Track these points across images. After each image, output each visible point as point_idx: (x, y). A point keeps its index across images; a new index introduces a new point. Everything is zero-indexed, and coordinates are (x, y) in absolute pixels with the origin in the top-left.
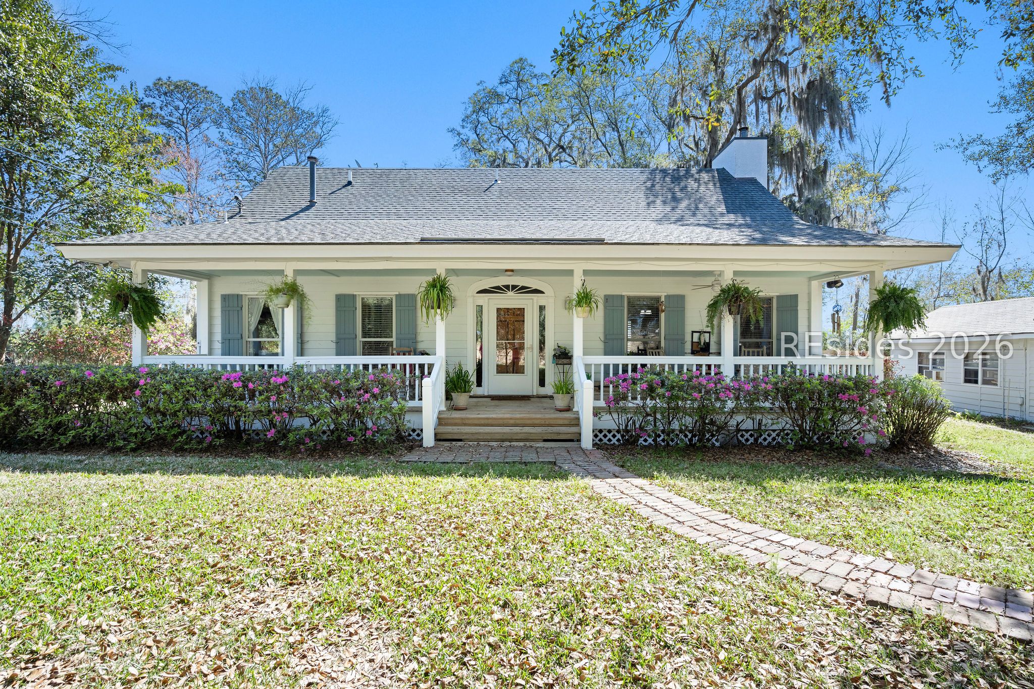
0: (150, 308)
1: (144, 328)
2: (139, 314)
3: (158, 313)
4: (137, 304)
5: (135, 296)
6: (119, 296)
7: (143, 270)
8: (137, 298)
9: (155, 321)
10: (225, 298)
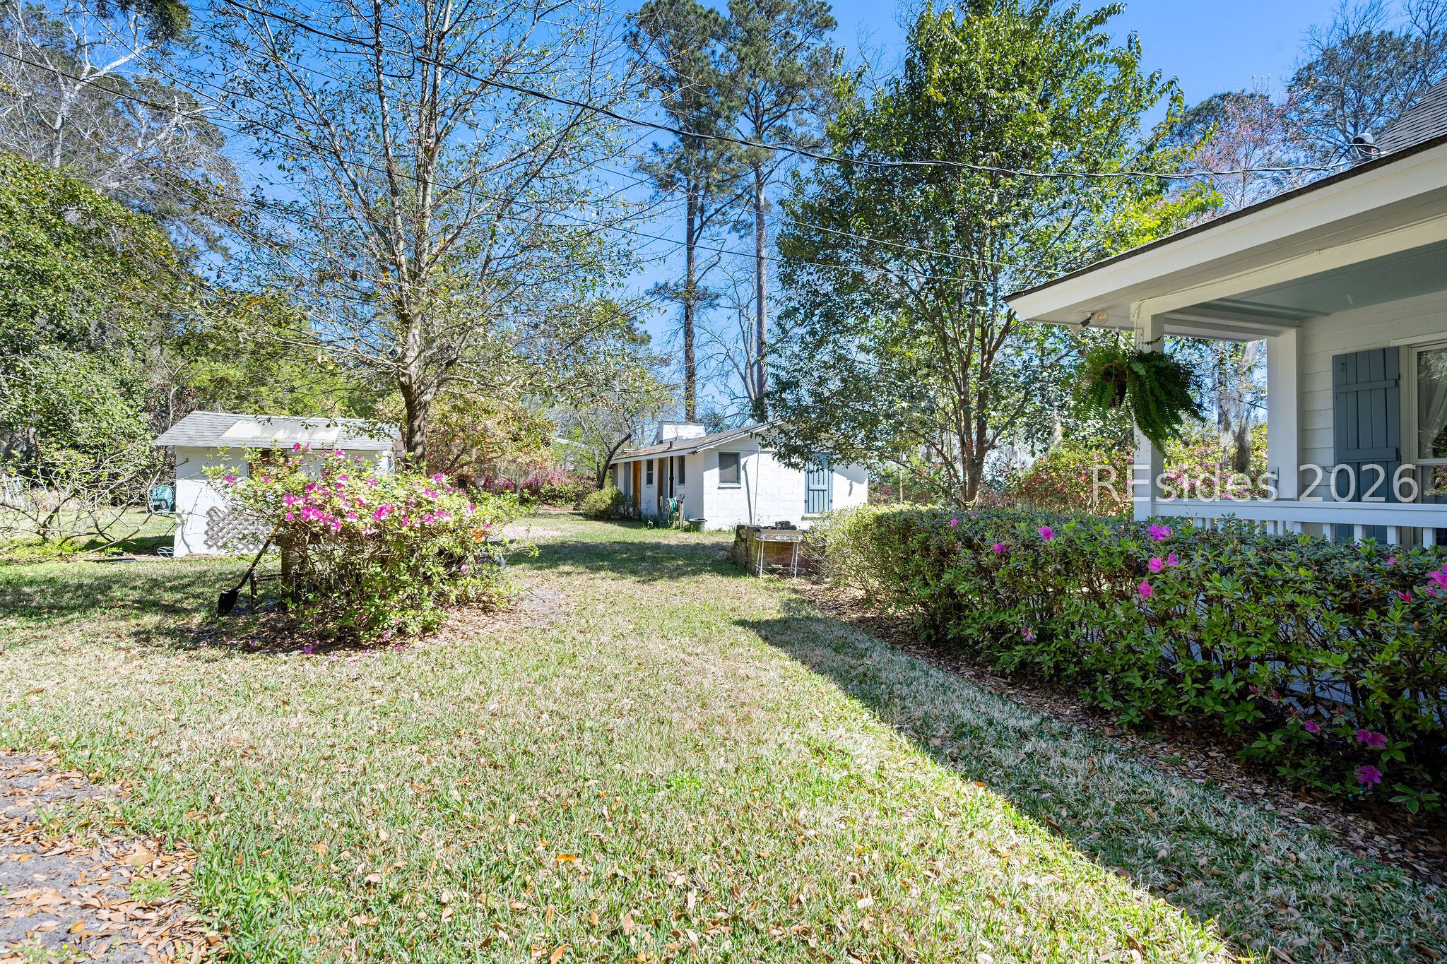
0: (1169, 393)
1: (1157, 437)
2: (1146, 407)
3: (1187, 404)
4: (1142, 385)
5: (1140, 369)
6: (1107, 375)
7: (1155, 318)
8: (1142, 372)
9: (1180, 422)
10: (1343, 363)
